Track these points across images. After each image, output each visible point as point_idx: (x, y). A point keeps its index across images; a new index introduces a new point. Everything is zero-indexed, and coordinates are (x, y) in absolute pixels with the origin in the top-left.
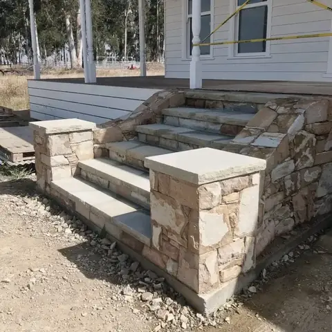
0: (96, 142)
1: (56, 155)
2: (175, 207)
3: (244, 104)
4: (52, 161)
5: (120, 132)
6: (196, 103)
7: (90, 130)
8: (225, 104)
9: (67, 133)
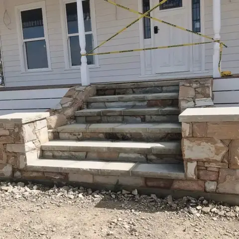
0: (49, 127)
1: (28, 141)
2: (214, 142)
3: (151, 88)
4: (26, 147)
5: (65, 117)
6: (106, 92)
7: (45, 118)
8: (134, 90)
9: (33, 122)
